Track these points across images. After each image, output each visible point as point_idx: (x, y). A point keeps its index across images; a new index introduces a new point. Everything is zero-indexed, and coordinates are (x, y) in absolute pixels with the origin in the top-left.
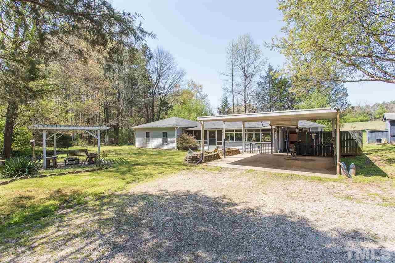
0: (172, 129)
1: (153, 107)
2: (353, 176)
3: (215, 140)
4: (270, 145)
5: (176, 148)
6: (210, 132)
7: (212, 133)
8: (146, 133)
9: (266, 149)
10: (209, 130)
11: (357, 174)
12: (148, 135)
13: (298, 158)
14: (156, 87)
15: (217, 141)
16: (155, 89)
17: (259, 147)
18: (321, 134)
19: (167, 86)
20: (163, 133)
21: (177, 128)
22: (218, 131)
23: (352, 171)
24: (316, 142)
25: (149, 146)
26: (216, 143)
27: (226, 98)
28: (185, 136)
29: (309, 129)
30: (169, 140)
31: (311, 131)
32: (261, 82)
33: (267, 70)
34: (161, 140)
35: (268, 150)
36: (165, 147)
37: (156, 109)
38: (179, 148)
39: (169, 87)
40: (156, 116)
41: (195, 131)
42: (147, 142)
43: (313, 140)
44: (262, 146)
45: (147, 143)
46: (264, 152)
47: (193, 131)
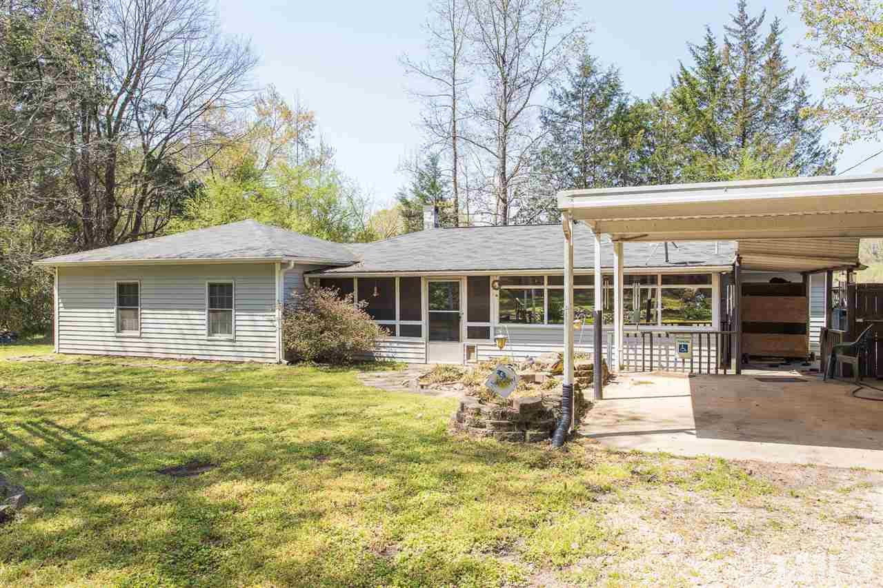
0: (263, 269)
1: (110, 183)
3: (458, 317)
5: (279, 355)
6: (433, 287)
7: (445, 289)
8: (121, 287)
9: (705, 353)
10: (427, 278)
12: (128, 298)
14: (124, 105)
15: (464, 324)
16: (122, 109)
17: (683, 348)
19: (173, 105)
20: (212, 286)
21: (284, 265)
22: (471, 280)
25: (135, 347)
26: (464, 332)
27: (434, 161)
28: (327, 300)
30: (241, 320)
32: (552, 112)
33: (575, 71)
34: (200, 318)
36: (222, 349)
37: (126, 193)
38: (293, 357)
39: (184, 106)
40: (125, 222)
41: (360, 280)
42: (121, 327)
45: (126, 333)
46: (705, 366)
47: (351, 280)
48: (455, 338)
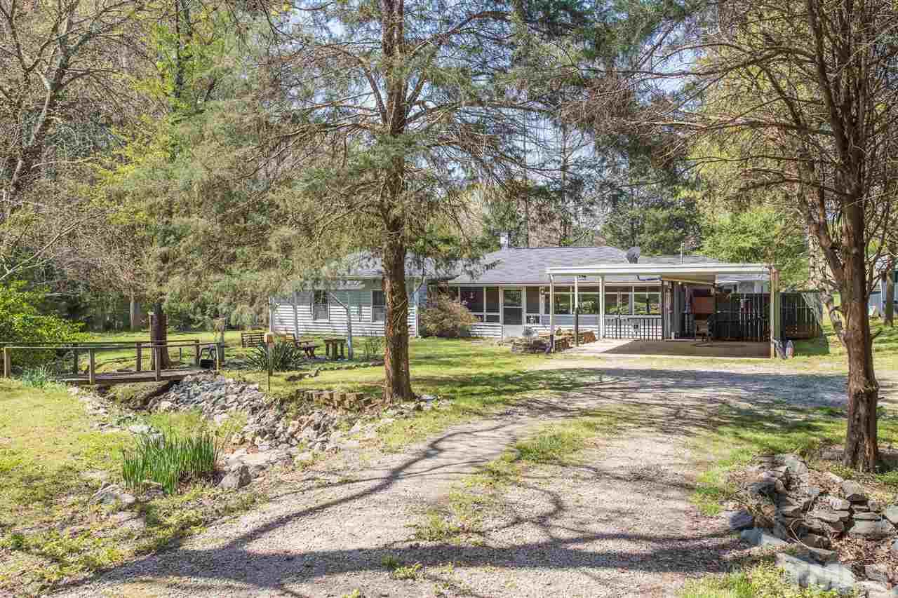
2: (790, 357)
3: (520, 310)
4: (660, 321)
5: (416, 332)
6: (506, 293)
7: (512, 295)
9: (651, 330)
10: (502, 288)
11: (794, 355)
13: (715, 344)
15: (525, 315)
17: (636, 327)
18: (756, 299)
20: (375, 292)
21: (419, 280)
22: (528, 289)
23: (789, 350)
24: (747, 314)
25: (325, 329)
26: (524, 320)
28: (445, 300)
29: (735, 287)
31: (738, 292)
34: (369, 311)
35: (655, 334)
38: (424, 334)
41: (462, 288)
42: (316, 317)
43: (742, 309)
44: (642, 323)
45: (320, 321)
46: (646, 336)
47: (456, 287)
48: (519, 323)
